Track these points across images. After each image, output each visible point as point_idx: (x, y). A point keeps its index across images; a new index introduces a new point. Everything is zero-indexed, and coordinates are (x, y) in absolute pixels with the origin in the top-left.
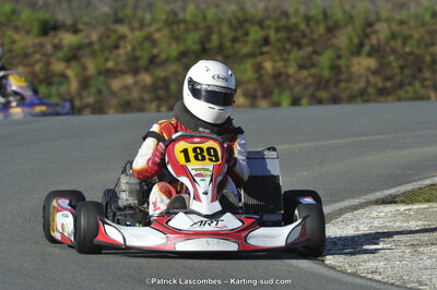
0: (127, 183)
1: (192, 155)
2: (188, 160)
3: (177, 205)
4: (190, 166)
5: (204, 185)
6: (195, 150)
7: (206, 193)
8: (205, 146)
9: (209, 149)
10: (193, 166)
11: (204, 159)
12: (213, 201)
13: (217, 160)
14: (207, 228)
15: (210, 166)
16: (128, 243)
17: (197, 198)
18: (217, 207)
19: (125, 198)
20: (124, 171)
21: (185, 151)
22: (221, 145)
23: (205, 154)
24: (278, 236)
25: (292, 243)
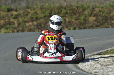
0: (36, 46)
1: (50, 38)
2: (49, 40)
3: (46, 50)
4: (49, 41)
5: (52, 46)
6: (51, 37)
7: (53, 48)
8: (53, 36)
9: (54, 37)
10: (50, 41)
11: (53, 39)
12: (54, 49)
13: (56, 40)
14: (53, 56)
15: (54, 41)
16: (34, 60)
17: (50, 49)
18: (55, 51)
19: (36, 49)
20: (36, 43)
21: (49, 38)
22: (58, 36)
23: (53, 38)
24: (70, 58)
25: (74, 60)
